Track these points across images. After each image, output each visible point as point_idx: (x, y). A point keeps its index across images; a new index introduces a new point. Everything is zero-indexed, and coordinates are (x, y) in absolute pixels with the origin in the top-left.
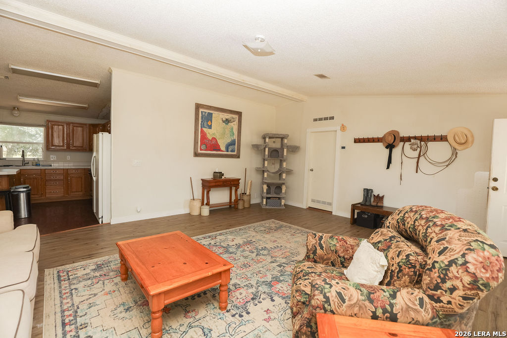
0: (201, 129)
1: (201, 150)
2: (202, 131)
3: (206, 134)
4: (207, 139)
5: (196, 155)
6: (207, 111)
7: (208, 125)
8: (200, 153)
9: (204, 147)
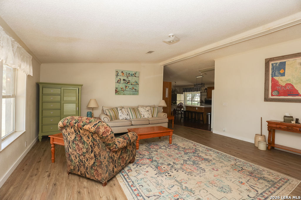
0: (272, 78)
1: (272, 95)
2: (273, 80)
3: (278, 82)
4: (279, 86)
5: (267, 99)
6: (279, 62)
7: (280, 74)
8: (271, 98)
9: (275, 93)
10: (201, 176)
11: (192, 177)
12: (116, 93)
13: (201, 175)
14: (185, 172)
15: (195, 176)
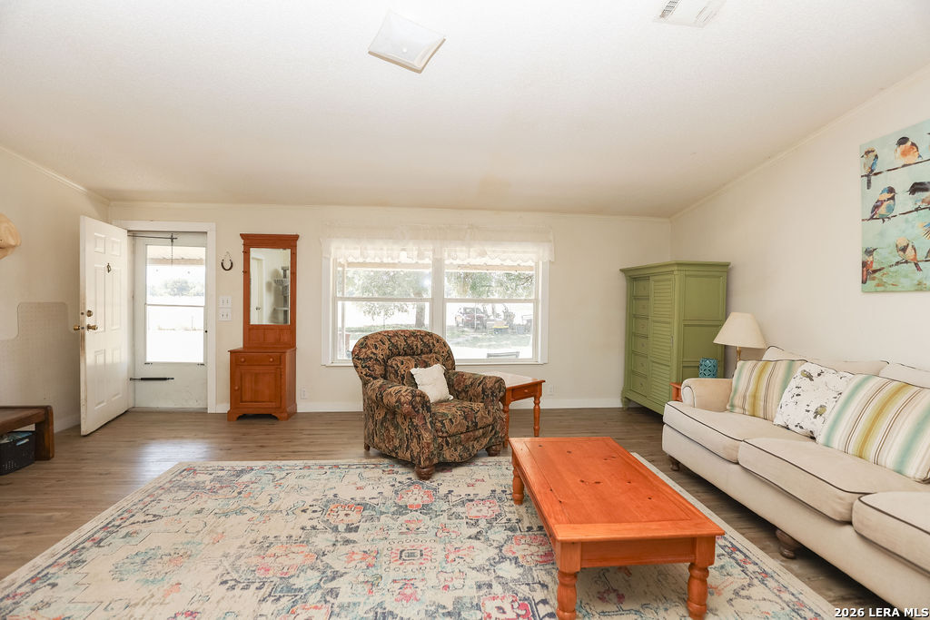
10: (226, 556)
11: (250, 539)
12: (864, 282)
13: (226, 564)
14: (283, 539)
15: (242, 547)
